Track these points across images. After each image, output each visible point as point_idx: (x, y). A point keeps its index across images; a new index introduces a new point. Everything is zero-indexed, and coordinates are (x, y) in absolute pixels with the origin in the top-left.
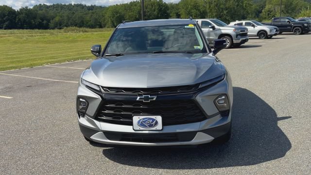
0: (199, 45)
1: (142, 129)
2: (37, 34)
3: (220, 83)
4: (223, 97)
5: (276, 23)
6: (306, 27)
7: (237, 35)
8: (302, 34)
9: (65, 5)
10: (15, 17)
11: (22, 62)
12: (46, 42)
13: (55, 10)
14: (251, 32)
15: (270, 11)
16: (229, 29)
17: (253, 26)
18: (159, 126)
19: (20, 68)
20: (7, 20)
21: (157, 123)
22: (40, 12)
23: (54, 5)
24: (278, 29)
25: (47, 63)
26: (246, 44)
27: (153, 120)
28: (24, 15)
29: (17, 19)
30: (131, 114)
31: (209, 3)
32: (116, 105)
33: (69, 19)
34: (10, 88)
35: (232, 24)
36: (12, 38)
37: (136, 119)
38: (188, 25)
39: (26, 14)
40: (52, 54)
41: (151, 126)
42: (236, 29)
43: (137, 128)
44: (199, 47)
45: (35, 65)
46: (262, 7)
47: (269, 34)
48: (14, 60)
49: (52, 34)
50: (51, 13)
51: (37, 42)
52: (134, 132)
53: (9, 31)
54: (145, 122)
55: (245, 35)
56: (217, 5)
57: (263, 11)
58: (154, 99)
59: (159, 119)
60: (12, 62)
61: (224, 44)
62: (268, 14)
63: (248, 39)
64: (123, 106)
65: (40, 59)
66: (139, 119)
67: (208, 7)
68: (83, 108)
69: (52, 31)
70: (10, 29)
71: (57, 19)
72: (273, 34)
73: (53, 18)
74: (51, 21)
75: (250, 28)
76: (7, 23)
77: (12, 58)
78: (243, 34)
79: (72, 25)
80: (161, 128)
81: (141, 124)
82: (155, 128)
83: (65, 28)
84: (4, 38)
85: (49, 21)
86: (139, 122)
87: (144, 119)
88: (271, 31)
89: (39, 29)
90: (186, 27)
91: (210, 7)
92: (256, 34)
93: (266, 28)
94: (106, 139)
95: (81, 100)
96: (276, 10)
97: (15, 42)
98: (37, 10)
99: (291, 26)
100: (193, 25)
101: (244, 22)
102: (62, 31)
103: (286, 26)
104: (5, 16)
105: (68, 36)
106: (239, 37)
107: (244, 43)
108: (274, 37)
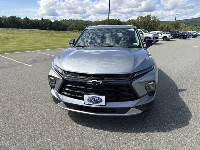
0: (137, 43)
1: (90, 104)
2: (60, 33)
3: (150, 72)
4: (152, 83)
5: (172, 33)
6: (186, 36)
7: (154, 38)
8: (183, 39)
9: (75, 20)
10: (52, 25)
11: (49, 46)
12: (63, 37)
13: (70, 22)
14: (160, 37)
15: (168, 28)
16: (150, 35)
17: (161, 34)
18: (103, 103)
19: (46, 49)
20: (49, 26)
21: (101, 101)
22: (63, 23)
23: (70, 20)
24: (173, 36)
25: (60, 47)
26: (157, 43)
27: (99, 98)
28: (56, 24)
29: (53, 26)
30: (83, 92)
31: (141, 22)
32: (72, 85)
33: (76, 26)
34: (35, 60)
35: (151, 32)
36: (48, 34)
37: (86, 97)
38: (130, 29)
39: (57, 24)
40: (64, 43)
41: (97, 102)
42: (154, 35)
43: (87, 103)
44: (136, 44)
45: (53, 48)
46: (165, 26)
47: (168, 38)
48: (46, 45)
49: (67, 33)
50: (68, 23)
51: (59, 37)
52: (85, 105)
53: (49, 31)
54: (93, 99)
55: (157, 38)
56: (144, 24)
57: (165, 27)
58: (100, 84)
59: (103, 98)
60: (45, 46)
61: (153, 42)
62: (167, 29)
63: (159, 40)
64: (78, 87)
65: (58, 45)
66: (88, 97)
67: (140, 24)
68: (53, 84)
69: (67, 32)
70: (49, 30)
71: (71, 26)
72: (170, 38)
73: (69, 26)
74: (68, 27)
75: (160, 35)
76: (48, 27)
77: (45, 44)
78: (157, 37)
79: (77, 29)
80: (104, 104)
81: (90, 100)
82: (100, 104)
83: (74, 31)
84: (45, 34)
85: (67, 27)
86: (88, 99)
87: (92, 97)
88: (169, 37)
89: (62, 31)
90: (129, 30)
91: (141, 24)
92: (162, 38)
93: (167, 35)
94: (66, 108)
95: (51, 78)
96: (171, 27)
97: (49, 36)
98: (62, 22)
99: (179, 35)
100: (134, 29)
101: (157, 32)
102: (72, 32)
103: (176, 35)
104: (47, 24)
105: (74, 35)
106: (154, 39)
107: (156, 42)
108: (170, 40)
